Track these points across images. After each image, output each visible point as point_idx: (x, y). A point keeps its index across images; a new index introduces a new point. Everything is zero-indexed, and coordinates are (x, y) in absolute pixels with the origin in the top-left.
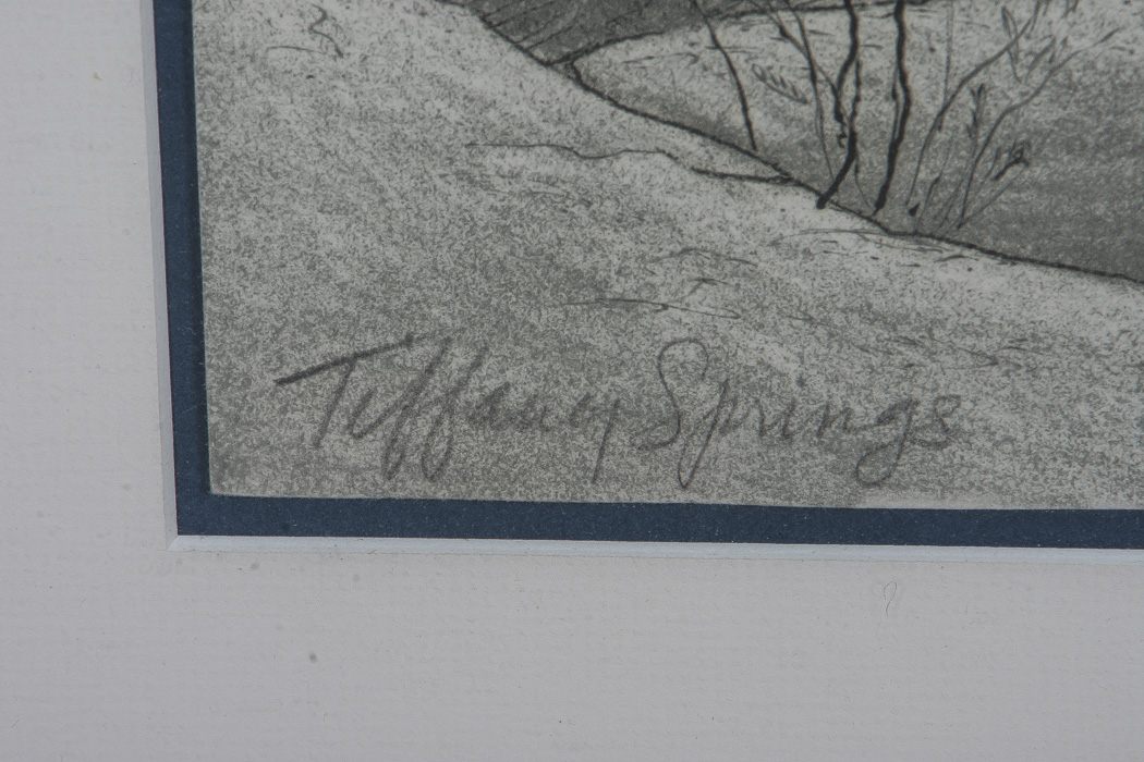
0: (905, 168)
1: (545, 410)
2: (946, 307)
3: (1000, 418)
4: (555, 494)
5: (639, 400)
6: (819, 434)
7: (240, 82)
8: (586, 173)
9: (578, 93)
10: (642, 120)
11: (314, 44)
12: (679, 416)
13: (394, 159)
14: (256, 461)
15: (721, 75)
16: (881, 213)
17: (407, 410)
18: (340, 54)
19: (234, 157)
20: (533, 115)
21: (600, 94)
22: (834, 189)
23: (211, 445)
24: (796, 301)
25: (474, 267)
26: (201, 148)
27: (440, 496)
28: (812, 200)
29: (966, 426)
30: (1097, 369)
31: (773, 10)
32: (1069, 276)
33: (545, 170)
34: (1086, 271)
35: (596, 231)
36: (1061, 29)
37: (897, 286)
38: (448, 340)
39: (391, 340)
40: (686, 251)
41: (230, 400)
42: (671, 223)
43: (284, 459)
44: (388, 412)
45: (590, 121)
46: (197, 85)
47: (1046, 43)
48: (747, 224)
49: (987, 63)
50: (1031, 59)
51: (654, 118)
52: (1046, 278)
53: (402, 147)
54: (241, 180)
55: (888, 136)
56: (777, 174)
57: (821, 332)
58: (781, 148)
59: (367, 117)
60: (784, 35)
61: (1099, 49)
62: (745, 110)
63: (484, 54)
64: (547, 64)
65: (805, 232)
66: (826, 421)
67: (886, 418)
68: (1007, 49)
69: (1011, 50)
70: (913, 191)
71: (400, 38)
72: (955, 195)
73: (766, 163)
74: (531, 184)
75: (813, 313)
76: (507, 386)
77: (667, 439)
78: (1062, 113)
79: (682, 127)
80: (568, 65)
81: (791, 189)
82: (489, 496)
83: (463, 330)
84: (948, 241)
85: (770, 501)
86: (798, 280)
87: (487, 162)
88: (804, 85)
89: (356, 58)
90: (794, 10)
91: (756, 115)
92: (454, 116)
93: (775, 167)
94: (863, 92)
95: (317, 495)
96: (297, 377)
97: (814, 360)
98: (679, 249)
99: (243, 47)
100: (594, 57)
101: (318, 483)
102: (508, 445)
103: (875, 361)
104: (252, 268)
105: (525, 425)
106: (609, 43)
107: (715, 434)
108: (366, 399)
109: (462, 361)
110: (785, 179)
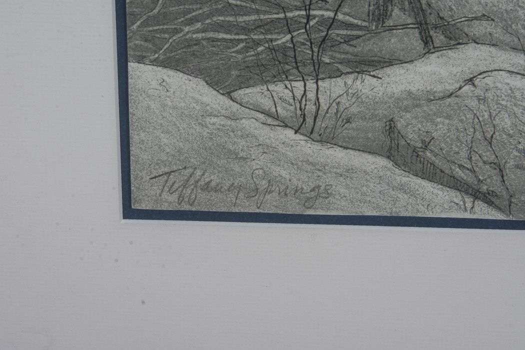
0: (318, 123)
1: (221, 187)
2: (329, 161)
3: (342, 190)
4: (223, 210)
5: (247, 185)
6: (295, 194)
7: (141, 98)
8: (233, 123)
9: (231, 102)
10: (248, 110)
11: (161, 88)
12: (257, 189)
13: (182, 119)
14: (144, 200)
15: (269, 98)
16: (312, 135)
17: (185, 186)
18: (168, 91)
19: (139, 118)
20: (219, 108)
21: (237, 103)
22: (299, 129)
23: (132, 195)
24: (289, 158)
25: (203, 148)
26: (130, 116)
27: (193, 210)
28: (293, 132)
29: (334, 193)
30: (368, 177)
31: (283, 81)
32: (361, 153)
33: (222, 123)
34: (366, 152)
35: (236, 140)
36: (360, 87)
37: (316, 155)
38: (196, 168)
39: (181, 168)
40: (260, 145)
41: (137, 183)
42: (256, 137)
43: (152, 199)
44: (179, 187)
45: (234, 110)
46: (129, 98)
47: (356, 90)
48: (276, 138)
49: (340, 96)
50: (352, 95)
51: (251, 109)
52: (355, 153)
53: (184, 116)
54: (141, 124)
55: (314, 115)
56: (284, 124)
57: (295, 167)
58: (286, 118)
59: (175, 108)
60: (286, 87)
61: (370, 93)
62: (276, 107)
63: (206, 91)
64: (223, 94)
65: (292, 140)
66: (296, 191)
67: (313, 190)
68: (346, 92)
69: (347, 92)
70: (320, 130)
71: (184, 87)
72: (331, 131)
73: (281, 122)
74: (218, 127)
75: (293, 162)
76: (211, 180)
77: (254, 195)
78: (360, 110)
79: (259, 112)
80: (229, 94)
81: (288, 129)
82: (206, 210)
83: (200, 165)
84: (330, 143)
85: (281, 212)
86: (289, 153)
87: (207, 120)
88: (292, 101)
89: (172, 92)
90: (289, 81)
91: (278, 108)
92: (198, 108)
93: (284, 123)
94: (307, 103)
95: (160, 209)
96: (155, 177)
97: (293, 175)
98: (258, 144)
99: (142, 89)
100: (236, 93)
101: (161, 206)
102: (212, 196)
103: (310, 175)
104: (143, 148)
105: (216, 191)
106: (239, 89)
107: (267, 194)
108: (173, 184)
109: (199, 174)
110: (286, 126)
